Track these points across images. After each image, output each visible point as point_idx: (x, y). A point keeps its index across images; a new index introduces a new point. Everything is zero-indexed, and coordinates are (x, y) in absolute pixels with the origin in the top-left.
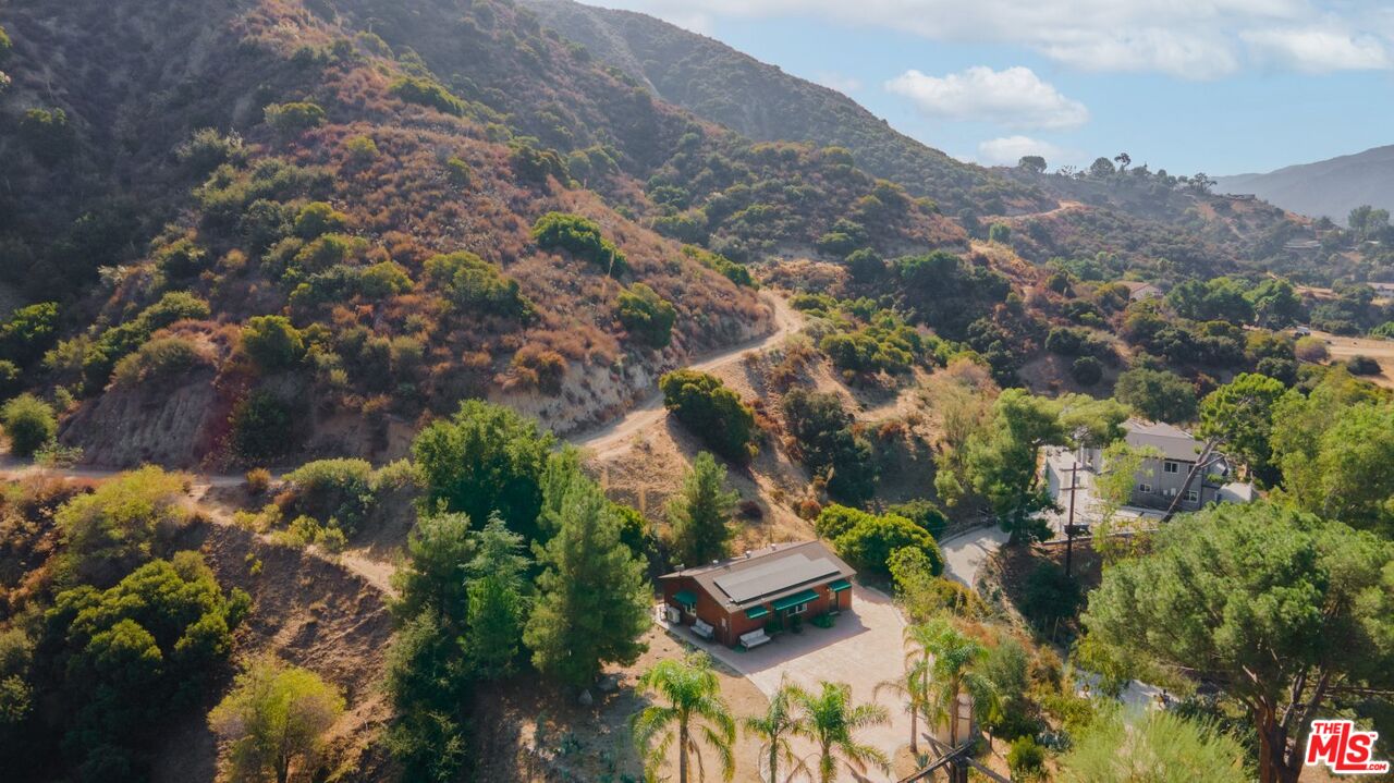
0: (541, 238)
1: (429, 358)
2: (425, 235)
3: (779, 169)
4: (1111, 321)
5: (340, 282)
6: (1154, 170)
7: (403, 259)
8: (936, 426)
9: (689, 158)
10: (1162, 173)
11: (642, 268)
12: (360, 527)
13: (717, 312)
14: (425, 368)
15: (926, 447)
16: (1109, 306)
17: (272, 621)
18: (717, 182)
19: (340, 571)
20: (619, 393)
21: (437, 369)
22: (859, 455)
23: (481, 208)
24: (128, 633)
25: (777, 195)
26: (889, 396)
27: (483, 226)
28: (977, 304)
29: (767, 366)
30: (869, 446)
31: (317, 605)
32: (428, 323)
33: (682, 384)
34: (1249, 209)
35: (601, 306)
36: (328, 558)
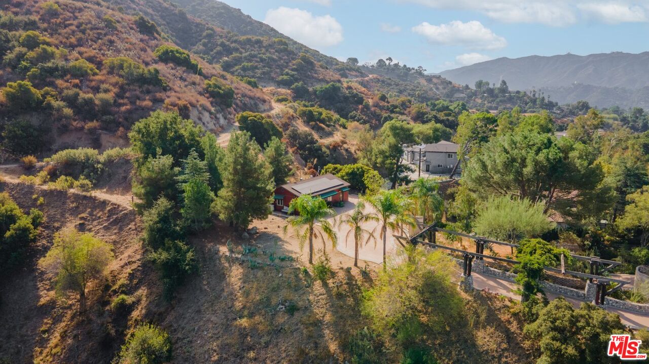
0: (160, 57)
1: (117, 104)
2: (100, 50)
3: (254, 47)
4: (406, 112)
5: (56, 69)
6: (401, 65)
7: (90, 59)
8: (353, 145)
9: (209, 42)
10: (405, 66)
11: (209, 75)
12: (98, 180)
13: (247, 97)
14: (116, 109)
15: (350, 153)
16: (404, 106)
17: (56, 225)
18: (225, 53)
19: (93, 199)
20: (215, 124)
21: (123, 109)
22: (324, 155)
23: (126, 40)
25: (255, 59)
26: (330, 134)
27: (129, 48)
28: (351, 106)
29: (275, 120)
30: (328, 152)
31: (83, 215)
32: (113, 88)
33: (248, 118)
34: (439, 81)
35: (197, 87)
36: (84, 193)
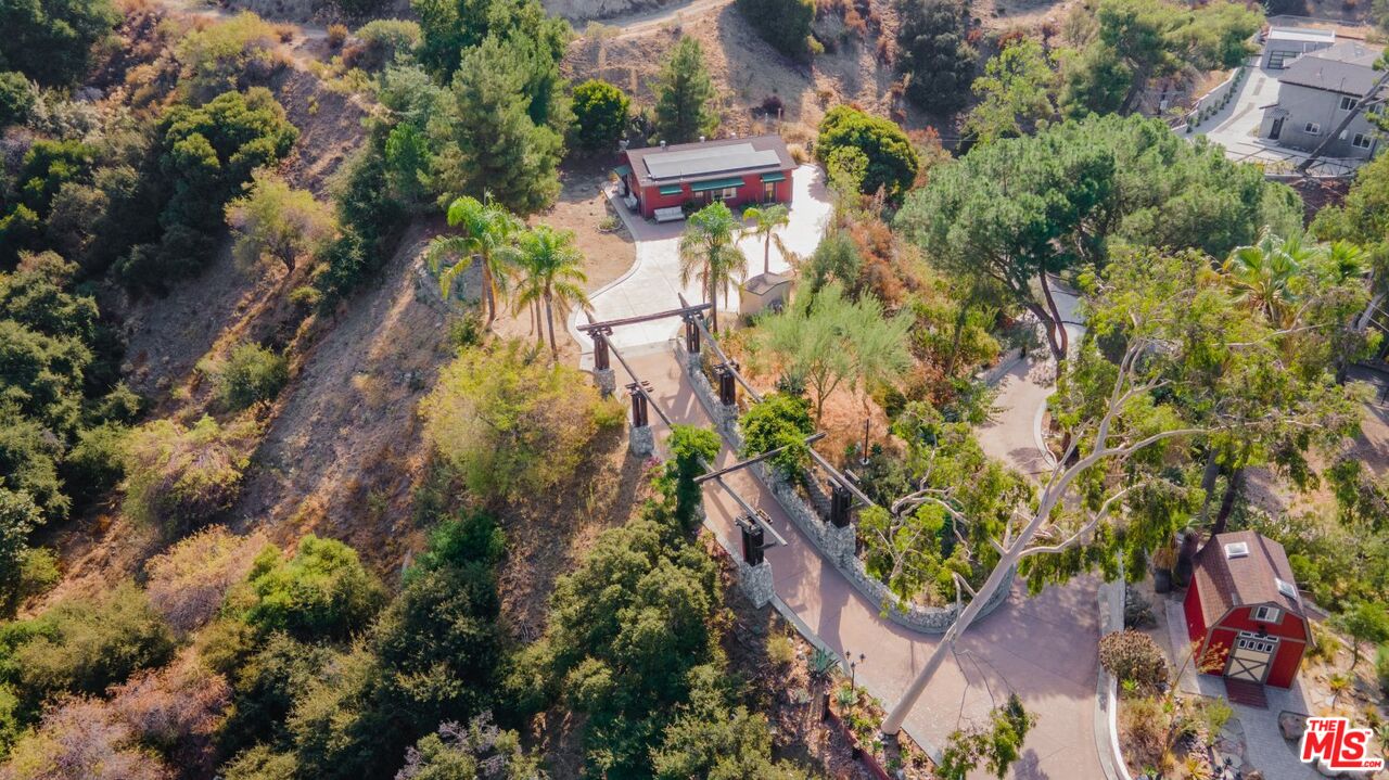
24: (195, 144)
31: (345, 144)
36: (364, 107)
